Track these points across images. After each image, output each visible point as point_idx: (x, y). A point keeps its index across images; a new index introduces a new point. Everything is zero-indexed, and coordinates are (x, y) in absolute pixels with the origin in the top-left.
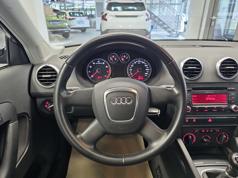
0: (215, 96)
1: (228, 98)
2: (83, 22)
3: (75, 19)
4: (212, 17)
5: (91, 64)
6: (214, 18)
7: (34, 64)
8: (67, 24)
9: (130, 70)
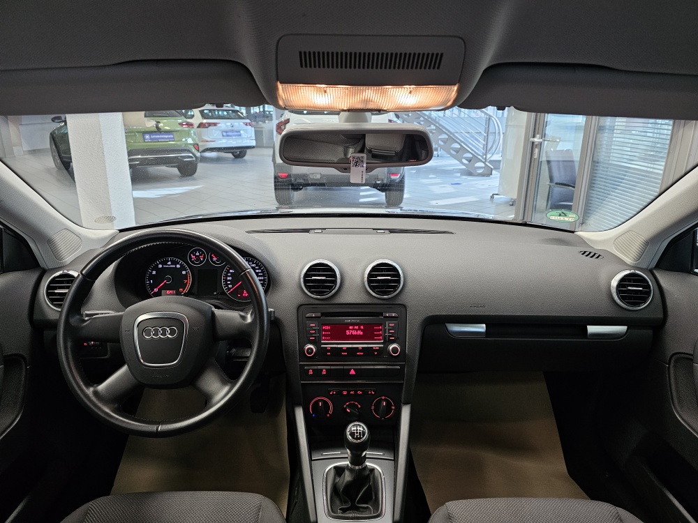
0: (362, 327)
1: (385, 332)
2: (238, 133)
3: (215, 124)
4: (534, 137)
5: (156, 268)
6: (536, 140)
7: (46, 268)
8: (190, 141)
9: (228, 278)
